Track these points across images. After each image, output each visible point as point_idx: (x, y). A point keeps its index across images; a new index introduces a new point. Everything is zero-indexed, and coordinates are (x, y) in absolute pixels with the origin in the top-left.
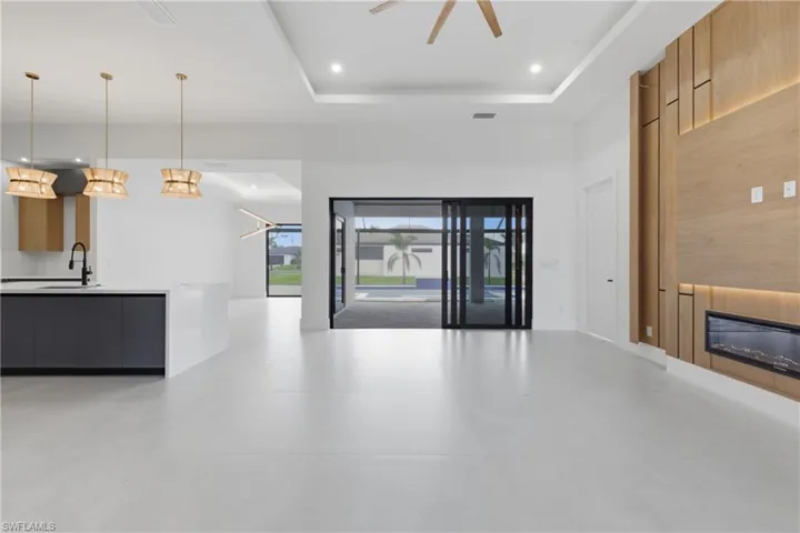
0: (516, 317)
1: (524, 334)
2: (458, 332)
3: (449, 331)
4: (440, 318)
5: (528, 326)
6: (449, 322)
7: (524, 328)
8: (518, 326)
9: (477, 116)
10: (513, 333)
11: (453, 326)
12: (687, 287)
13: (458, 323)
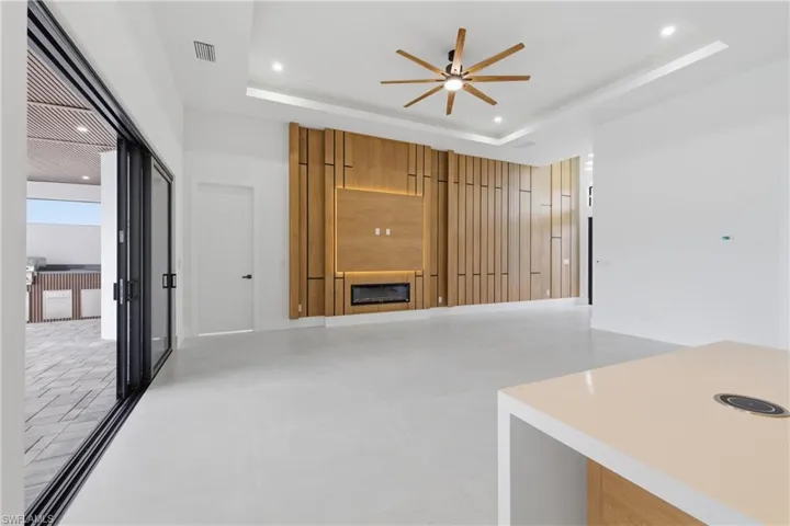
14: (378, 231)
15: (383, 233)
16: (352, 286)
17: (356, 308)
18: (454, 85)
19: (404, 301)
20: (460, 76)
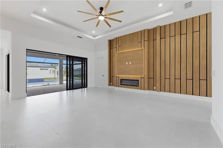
0: (84, 85)
1: (86, 88)
2: (71, 91)
3: (69, 91)
4: (66, 87)
5: (87, 87)
6: (68, 88)
7: (86, 87)
8: (85, 87)
9: (78, 37)
10: (83, 89)
11: (70, 89)
12: (118, 76)
13: (71, 88)
14: (127, 63)
15: (129, 64)
16: (121, 79)
17: (122, 86)
18: (101, 18)
19: (137, 86)
20: (103, 16)
